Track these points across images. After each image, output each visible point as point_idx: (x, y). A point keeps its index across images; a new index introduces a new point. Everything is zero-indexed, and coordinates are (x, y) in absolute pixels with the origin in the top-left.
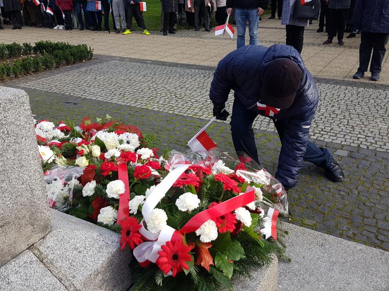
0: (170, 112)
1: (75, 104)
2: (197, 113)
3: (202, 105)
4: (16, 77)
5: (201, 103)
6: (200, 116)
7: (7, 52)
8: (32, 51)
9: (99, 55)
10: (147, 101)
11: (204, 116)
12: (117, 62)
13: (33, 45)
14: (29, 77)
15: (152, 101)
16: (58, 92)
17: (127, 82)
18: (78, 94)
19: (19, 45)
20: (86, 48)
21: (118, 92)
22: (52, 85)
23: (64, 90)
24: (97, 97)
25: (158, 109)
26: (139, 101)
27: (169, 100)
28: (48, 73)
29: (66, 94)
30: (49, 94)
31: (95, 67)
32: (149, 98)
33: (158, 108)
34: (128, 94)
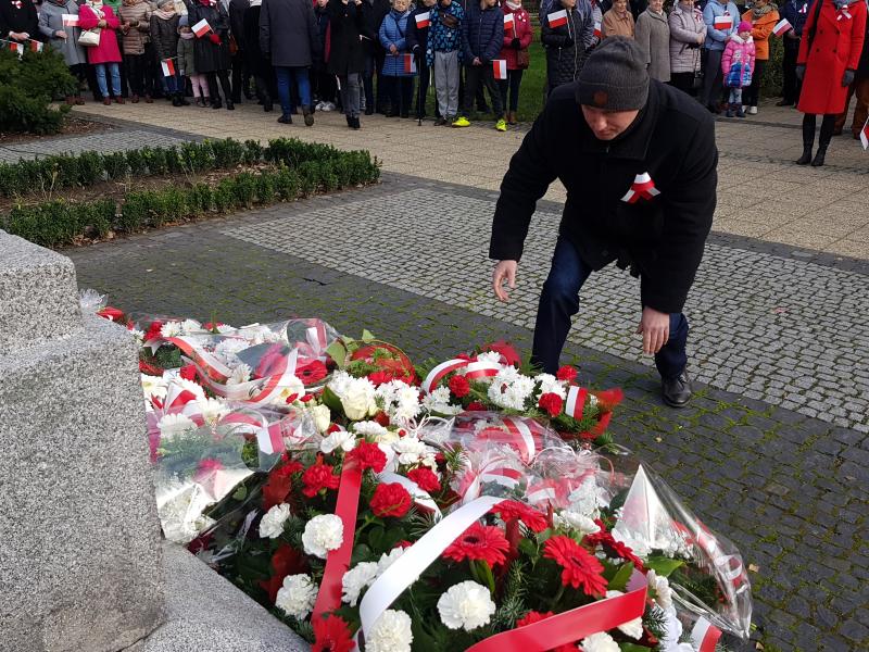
0: (518, 322)
1: (322, 284)
2: (580, 331)
3: (594, 313)
4: (221, 212)
5: (593, 307)
6: (586, 339)
7: (212, 157)
8: (262, 158)
9: (394, 174)
10: (473, 290)
11: (594, 339)
12: (428, 192)
13: (265, 145)
14: (244, 214)
15: (482, 292)
16: (295, 254)
17: (438, 242)
18: (332, 263)
19: (238, 144)
20: (368, 159)
21: (414, 263)
22: (286, 237)
23: (306, 251)
24: (369, 271)
25: (491, 313)
26: (454, 290)
27: (522, 293)
28: (283, 207)
29: (309, 259)
31: (378, 201)
32: (477, 283)
33: (492, 310)
34: (437, 269)
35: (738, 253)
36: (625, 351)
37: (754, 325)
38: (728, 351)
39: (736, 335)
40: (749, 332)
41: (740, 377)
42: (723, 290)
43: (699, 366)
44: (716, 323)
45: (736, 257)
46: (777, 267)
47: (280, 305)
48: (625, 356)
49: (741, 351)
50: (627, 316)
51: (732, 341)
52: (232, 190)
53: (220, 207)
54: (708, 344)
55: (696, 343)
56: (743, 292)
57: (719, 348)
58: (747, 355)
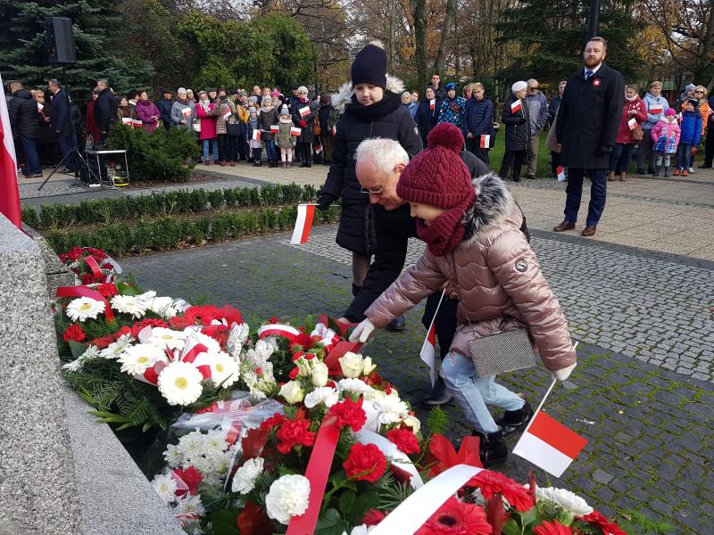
1: (346, 278)
8: (315, 196)
13: (317, 188)
16: (328, 256)
19: (298, 187)
22: (324, 245)
23: (337, 255)
30: (315, 259)
35: (670, 266)
36: (585, 336)
37: (692, 320)
38: (675, 340)
39: (678, 326)
40: (689, 325)
41: (687, 362)
42: (663, 292)
43: (650, 350)
44: (660, 317)
45: (670, 268)
46: (705, 276)
47: (313, 291)
48: (585, 340)
49: (685, 340)
50: (584, 309)
51: (675, 332)
52: (290, 214)
53: (281, 226)
54: (656, 334)
55: (646, 332)
56: (679, 294)
57: (666, 337)
58: (692, 343)
